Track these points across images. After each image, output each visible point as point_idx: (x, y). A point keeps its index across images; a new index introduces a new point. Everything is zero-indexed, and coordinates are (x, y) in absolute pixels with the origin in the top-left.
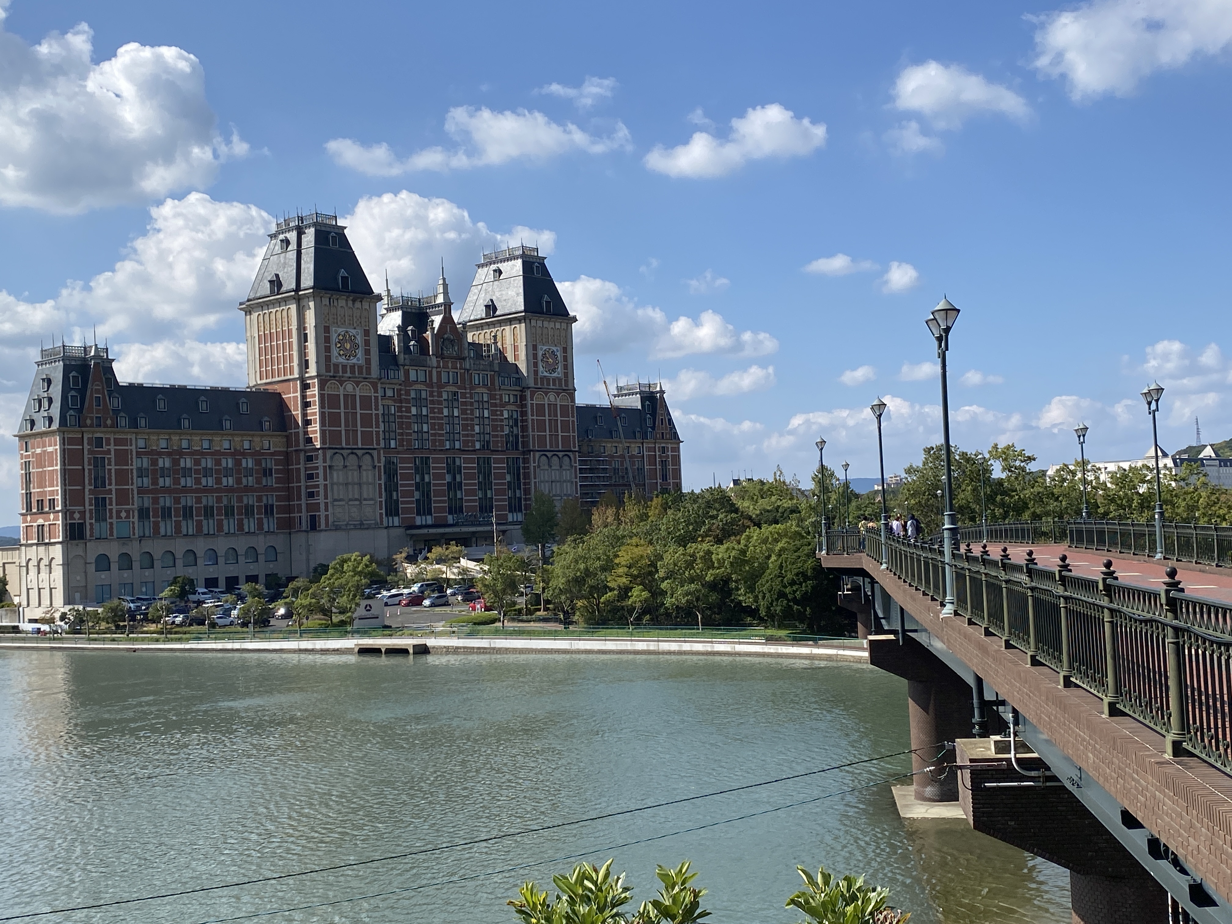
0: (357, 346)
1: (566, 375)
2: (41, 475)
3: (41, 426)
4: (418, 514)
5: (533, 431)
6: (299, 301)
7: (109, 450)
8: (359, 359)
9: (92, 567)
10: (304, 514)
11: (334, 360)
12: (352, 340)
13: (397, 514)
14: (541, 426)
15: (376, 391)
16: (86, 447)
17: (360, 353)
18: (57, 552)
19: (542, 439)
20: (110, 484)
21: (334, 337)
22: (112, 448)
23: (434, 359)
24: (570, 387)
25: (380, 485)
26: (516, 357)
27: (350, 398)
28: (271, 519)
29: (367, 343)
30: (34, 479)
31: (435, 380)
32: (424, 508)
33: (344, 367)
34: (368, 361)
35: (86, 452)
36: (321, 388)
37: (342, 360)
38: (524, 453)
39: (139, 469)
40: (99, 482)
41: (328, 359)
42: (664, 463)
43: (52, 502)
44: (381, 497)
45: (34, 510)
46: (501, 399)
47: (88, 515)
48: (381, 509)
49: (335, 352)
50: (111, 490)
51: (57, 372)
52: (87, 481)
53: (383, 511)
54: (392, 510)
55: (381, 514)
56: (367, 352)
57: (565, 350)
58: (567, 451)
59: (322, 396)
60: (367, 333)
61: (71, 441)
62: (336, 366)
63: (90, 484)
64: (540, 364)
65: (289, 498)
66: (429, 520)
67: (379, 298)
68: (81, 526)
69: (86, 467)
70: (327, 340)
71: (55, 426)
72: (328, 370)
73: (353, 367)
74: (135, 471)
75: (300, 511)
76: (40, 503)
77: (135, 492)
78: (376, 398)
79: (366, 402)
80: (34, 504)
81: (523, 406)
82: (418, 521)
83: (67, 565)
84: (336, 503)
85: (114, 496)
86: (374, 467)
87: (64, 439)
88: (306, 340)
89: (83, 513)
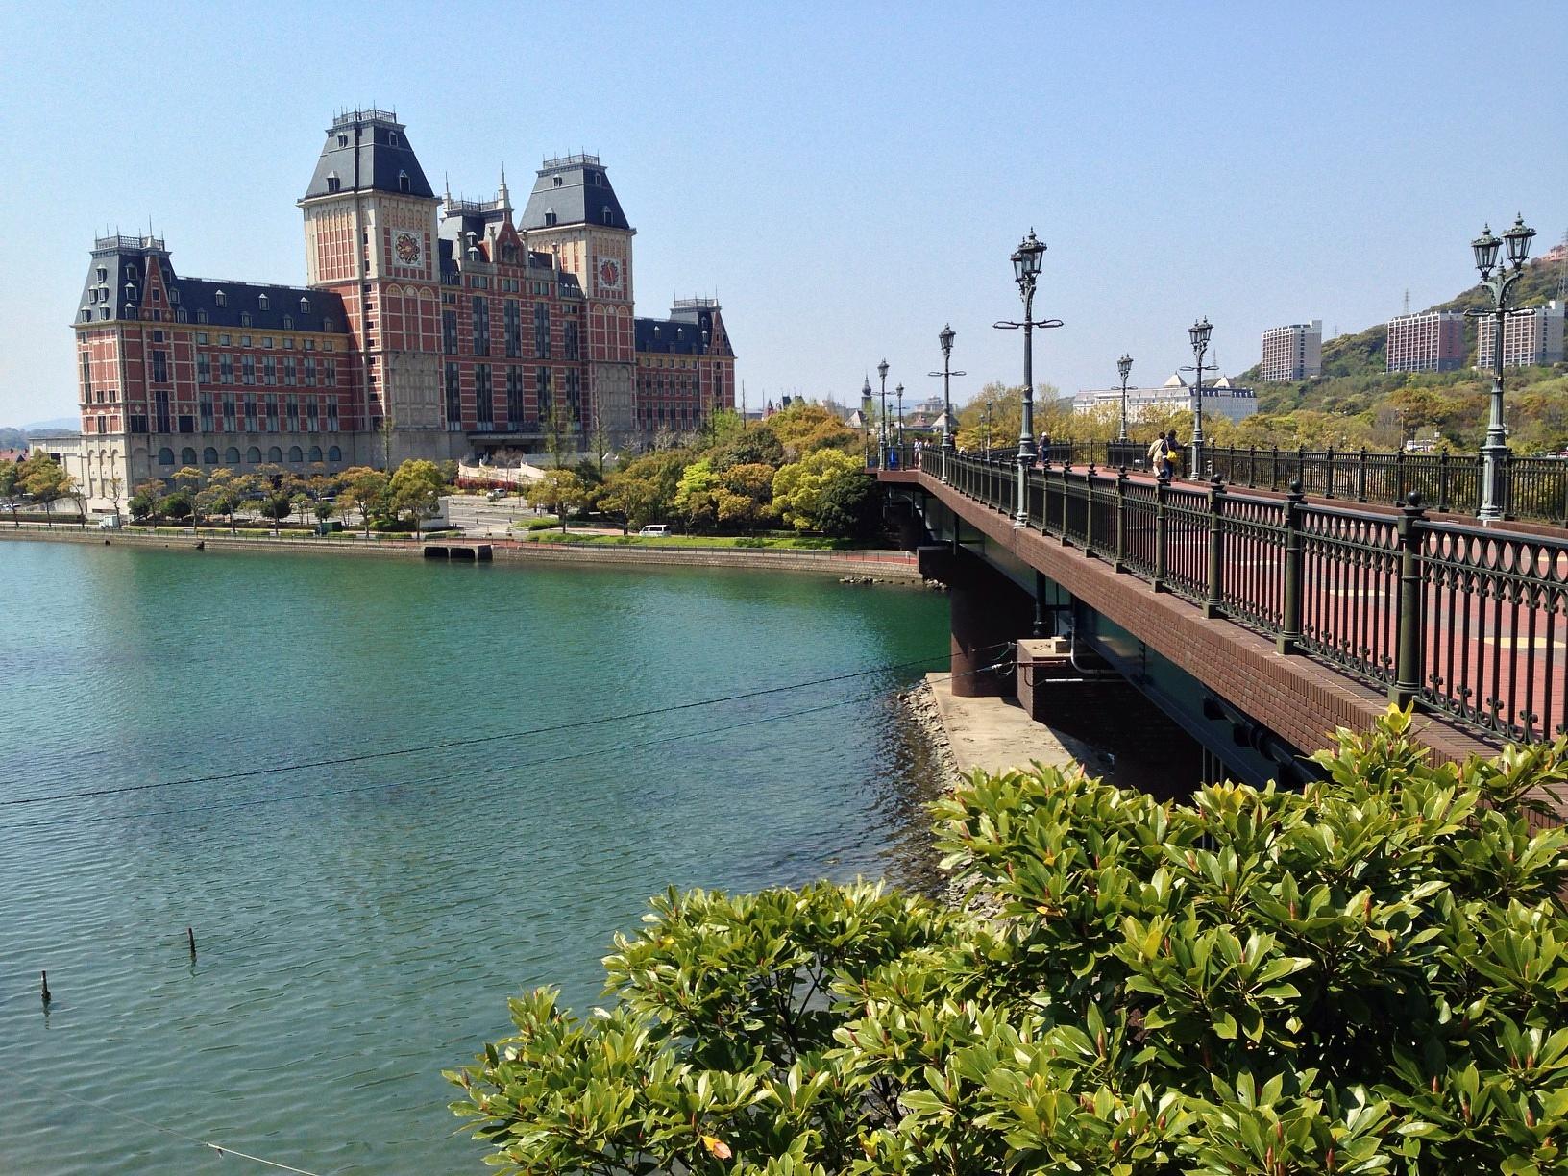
0: (417, 250)
1: (625, 288)
2: (101, 366)
3: (98, 319)
4: (479, 420)
5: (592, 341)
6: (359, 201)
7: (169, 344)
8: (419, 263)
9: (156, 461)
10: (367, 416)
11: (395, 263)
12: (412, 242)
13: (459, 419)
14: (600, 337)
15: (437, 297)
16: (146, 340)
17: (421, 257)
18: (120, 446)
19: (601, 352)
20: (171, 379)
21: (395, 241)
22: (172, 342)
23: (494, 265)
24: (629, 299)
25: (442, 390)
26: (576, 268)
27: (411, 302)
28: (334, 419)
29: (428, 247)
30: (93, 371)
31: (495, 287)
32: (484, 415)
33: (405, 271)
34: (429, 266)
35: (145, 346)
36: (383, 290)
37: (403, 264)
38: (583, 364)
39: (201, 365)
40: (161, 377)
41: (389, 262)
42: (718, 379)
43: (112, 394)
44: (442, 402)
45: (95, 402)
46: (561, 309)
47: (149, 409)
48: (443, 413)
49: (395, 255)
50: (172, 385)
51: (113, 264)
52: (147, 376)
53: (446, 416)
54: (454, 415)
55: (443, 419)
56: (428, 257)
57: (624, 263)
58: (625, 364)
59: (383, 300)
60: (427, 237)
61: (130, 334)
62: (397, 270)
63: (151, 378)
64: (600, 276)
65: (352, 400)
66: (490, 427)
67: (439, 201)
68: (144, 419)
69: (146, 361)
70: (388, 242)
71: (113, 318)
72: (389, 272)
73: (413, 272)
74: (196, 367)
75: (363, 412)
76: (101, 394)
77: (197, 388)
78: (437, 303)
79: (427, 307)
80: (95, 396)
81: (583, 317)
82: (479, 426)
83: (131, 457)
84: (399, 406)
85: (175, 391)
86: (436, 372)
87: (122, 331)
88: (366, 242)
89: (144, 407)
